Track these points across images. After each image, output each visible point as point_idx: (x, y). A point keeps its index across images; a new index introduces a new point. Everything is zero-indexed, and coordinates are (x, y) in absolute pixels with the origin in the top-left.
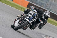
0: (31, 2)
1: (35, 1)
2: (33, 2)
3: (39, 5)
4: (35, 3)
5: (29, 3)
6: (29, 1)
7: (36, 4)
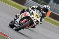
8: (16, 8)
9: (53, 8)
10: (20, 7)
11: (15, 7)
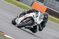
0: (49, 7)
1: (53, 7)
2: (51, 8)
3: (57, 11)
4: (53, 8)
5: (47, 8)
6: (48, 7)
7: (54, 10)
8: (12, 4)
9: (49, 4)
10: (15, 3)
11: (10, 3)
